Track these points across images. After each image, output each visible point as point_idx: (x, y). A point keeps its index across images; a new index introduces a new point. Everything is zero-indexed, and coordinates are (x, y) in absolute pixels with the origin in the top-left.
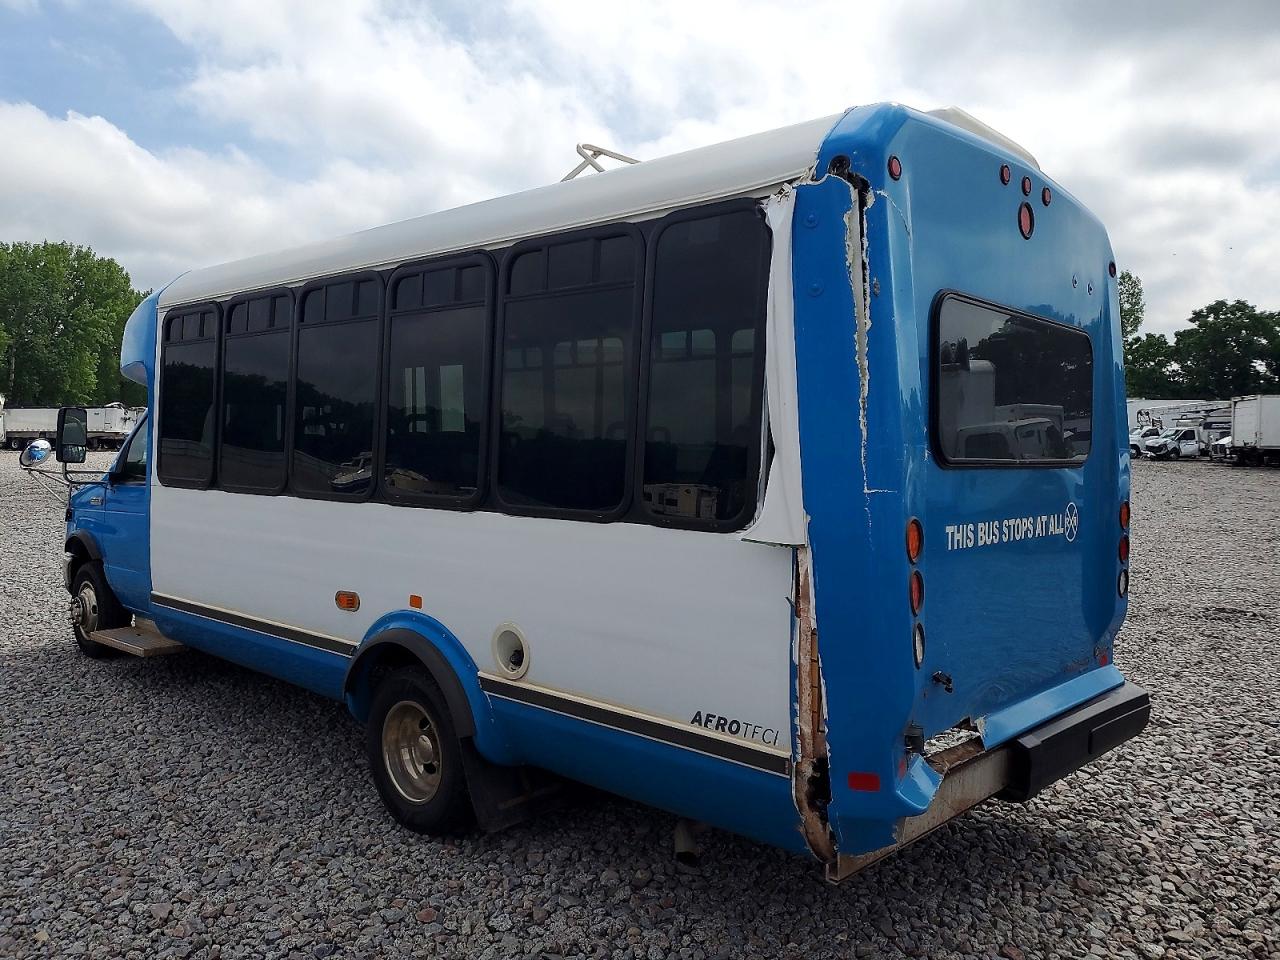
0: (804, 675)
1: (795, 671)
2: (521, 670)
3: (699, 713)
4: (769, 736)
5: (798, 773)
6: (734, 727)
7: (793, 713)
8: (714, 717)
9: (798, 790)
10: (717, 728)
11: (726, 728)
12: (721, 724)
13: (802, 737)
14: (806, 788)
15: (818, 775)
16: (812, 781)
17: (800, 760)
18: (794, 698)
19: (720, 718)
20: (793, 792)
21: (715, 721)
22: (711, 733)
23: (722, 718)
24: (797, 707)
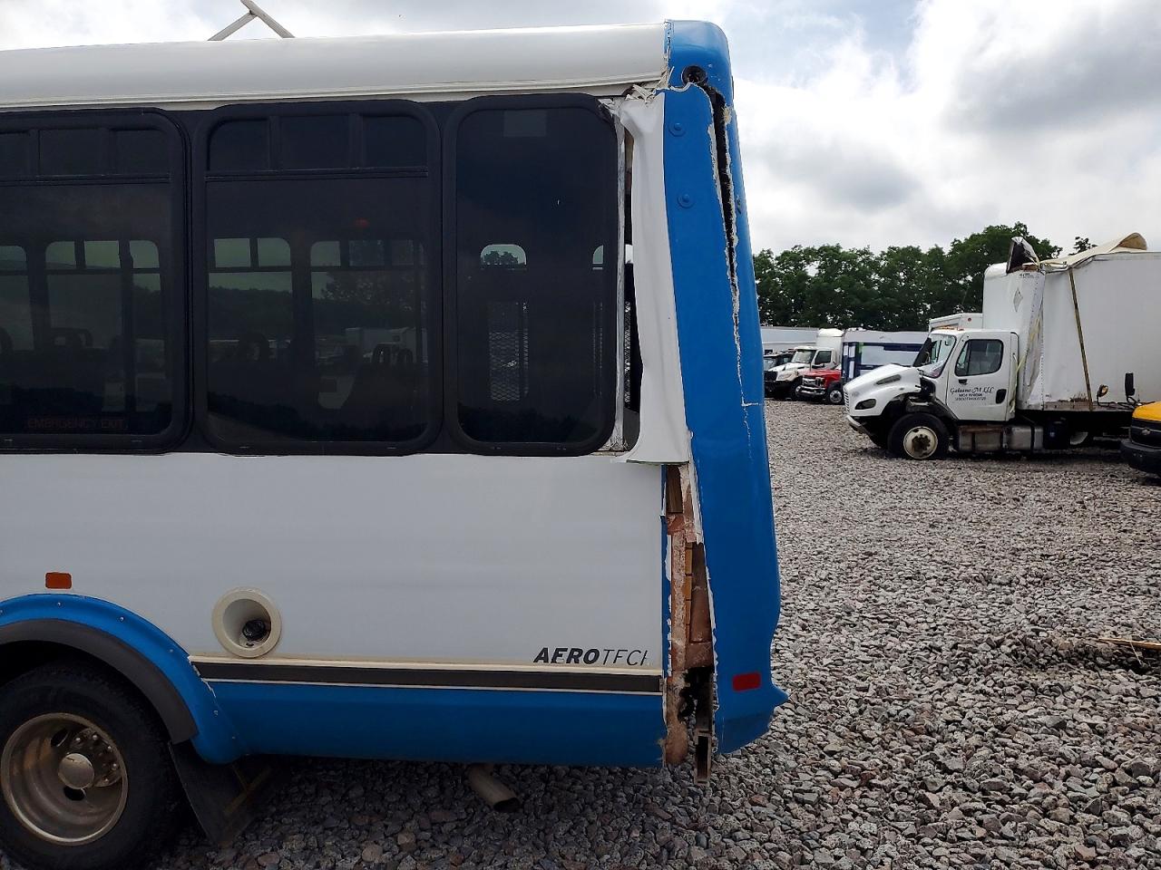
0: (678, 591)
1: (667, 587)
2: (267, 644)
3: (545, 650)
4: (636, 658)
5: (669, 688)
6: (593, 655)
7: (665, 630)
8: (566, 650)
9: (668, 704)
10: (568, 661)
11: (581, 659)
12: (574, 655)
13: (674, 652)
14: (677, 699)
15: (689, 685)
16: (684, 693)
17: (670, 675)
18: (667, 614)
19: (573, 650)
20: (664, 708)
21: (566, 655)
22: (561, 667)
23: (576, 650)
24: (669, 622)
